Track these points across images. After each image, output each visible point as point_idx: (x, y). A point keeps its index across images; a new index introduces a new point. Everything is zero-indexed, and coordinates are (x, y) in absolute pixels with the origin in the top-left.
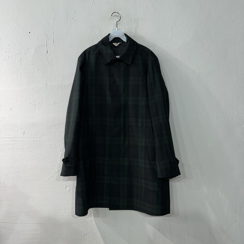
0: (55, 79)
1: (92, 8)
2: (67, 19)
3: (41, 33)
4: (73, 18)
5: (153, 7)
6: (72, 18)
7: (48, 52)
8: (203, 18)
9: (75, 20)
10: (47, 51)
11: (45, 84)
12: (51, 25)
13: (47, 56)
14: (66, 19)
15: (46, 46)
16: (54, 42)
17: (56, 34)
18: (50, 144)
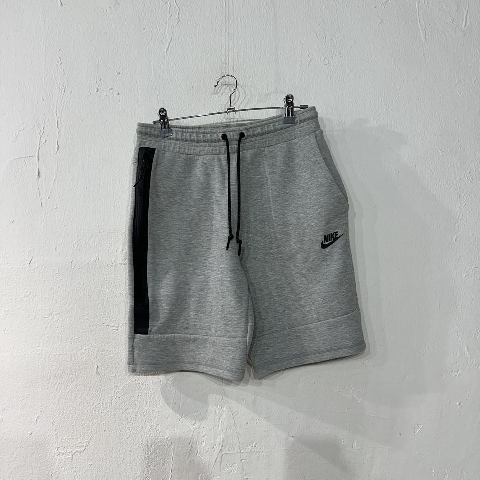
0: (54, 248)
1: (165, 62)
2: (98, 90)
3: (28, 125)
4: (112, 89)
5: (326, 62)
6: (111, 87)
7: (42, 174)
8: (461, 93)
9: (118, 94)
10: (39, 172)
11: (28, 262)
12: (53, 105)
13: (38, 185)
14: (96, 90)
15: (39, 160)
16: (58, 149)
17: (66, 129)
18: (30, 432)
